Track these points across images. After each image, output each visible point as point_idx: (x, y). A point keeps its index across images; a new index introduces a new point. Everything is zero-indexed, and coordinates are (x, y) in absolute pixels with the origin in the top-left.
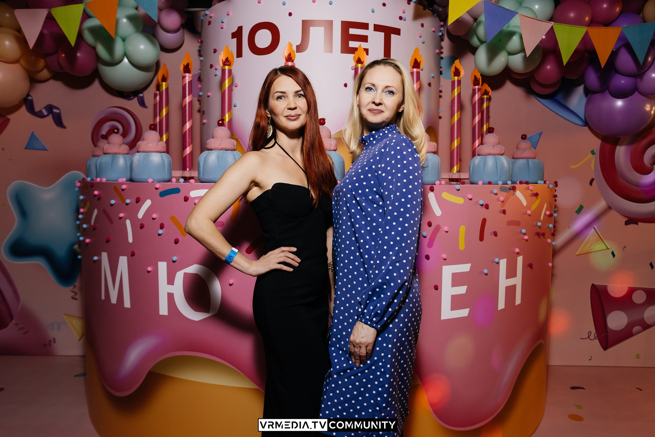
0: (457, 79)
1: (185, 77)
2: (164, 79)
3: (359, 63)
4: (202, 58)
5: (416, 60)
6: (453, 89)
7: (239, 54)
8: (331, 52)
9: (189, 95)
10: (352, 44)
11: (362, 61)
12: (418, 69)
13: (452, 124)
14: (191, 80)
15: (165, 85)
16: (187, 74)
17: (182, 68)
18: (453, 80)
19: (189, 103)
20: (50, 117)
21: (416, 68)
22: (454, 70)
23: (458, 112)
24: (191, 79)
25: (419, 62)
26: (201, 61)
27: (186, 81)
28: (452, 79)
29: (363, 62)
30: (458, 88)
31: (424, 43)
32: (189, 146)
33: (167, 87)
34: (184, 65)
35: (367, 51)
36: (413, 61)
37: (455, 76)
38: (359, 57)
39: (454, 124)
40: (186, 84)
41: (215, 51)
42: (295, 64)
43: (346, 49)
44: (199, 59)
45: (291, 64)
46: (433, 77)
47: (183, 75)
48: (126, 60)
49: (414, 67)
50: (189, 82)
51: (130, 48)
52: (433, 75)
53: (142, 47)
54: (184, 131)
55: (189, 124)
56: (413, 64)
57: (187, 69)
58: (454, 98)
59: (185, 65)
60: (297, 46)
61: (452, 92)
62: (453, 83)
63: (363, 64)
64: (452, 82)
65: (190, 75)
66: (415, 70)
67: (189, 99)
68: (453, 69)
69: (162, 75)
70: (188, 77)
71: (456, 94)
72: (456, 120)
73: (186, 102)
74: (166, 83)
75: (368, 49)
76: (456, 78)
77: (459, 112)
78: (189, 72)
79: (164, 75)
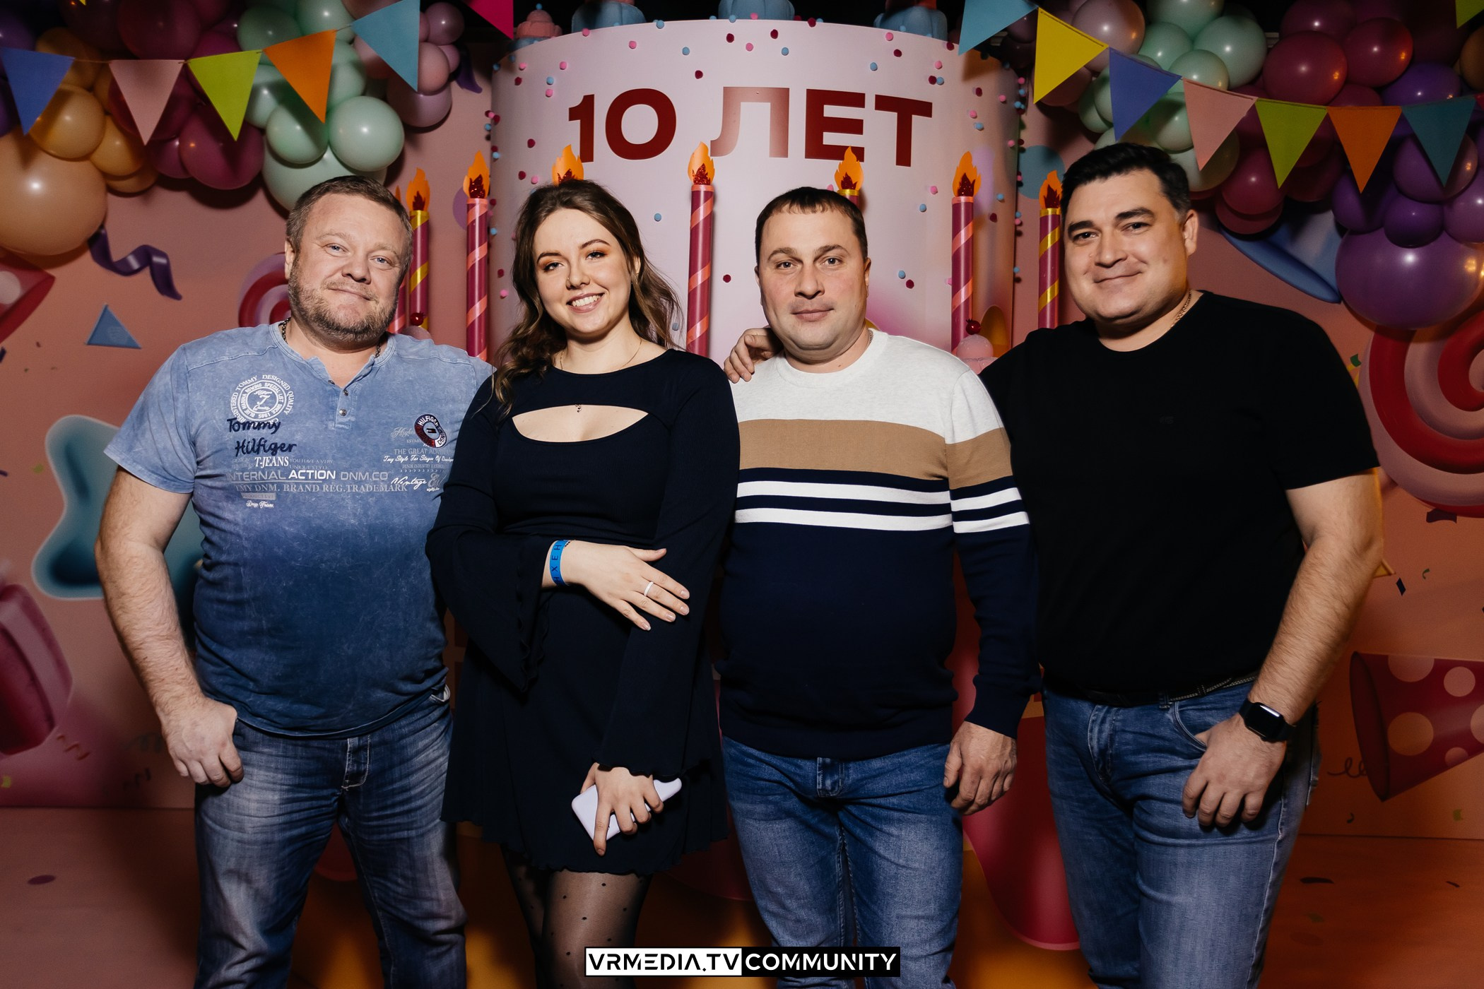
0: (1052, 212)
1: (473, 205)
2: (419, 203)
3: (847, 188)
4: (496, 155)
5: (965, 178)
6: (1043, 234)
7: (587, 153)
8: (785, 154)
9: (480, 245)
10: (830, 138)
11: (854, 183)
12: (971, 198)
13: (1042, 308)
14: (486, 213)
15: (422, 217)
16: (477, 200)
17: (466, 186)
18: (1043, 215)
19: (480, 261)
20: (147, 271)
21: (966, 195)
22: (1046, 196)
23: (1053, 283)
24: (484, 212)
25: (971, 182)
26: (495, 160)
27: (474, 215)
28: (1040, 214)
29: (856, 183)
30: (1055, 232)
31: (982, 129)
32: (479, 352)
33: (426, 220)
34: (471, 180)
35: (859, 153)
36: (959, 180)
37: (1048, 206)
38: (846, 174)
39: (1045, 308)
40: (474, 221)
41: (531, 143)
42: (713, 188)
43: (816, 149)
44: (492, 155)
45: (706, 188)
46: (1002, 201)
47: (467, 201)
48: (328, 155)
49: (959, 194)
50: (480, 217)
51: (341, 131)
52: (1000, 197)
53: (365, 130)
54: (470, 322)
55: (480, 305)
56: (958, 186)
57: (477, 188)
58: (1046, 253)
59: (473, 180)
60: (713, 142)
61: (1041, 241)
62: (1044, 220)
63: (854, 189)
64: (1041, 219)
65: (485, 201)
66: (963, 199)
67: (480, 254)
68: (1043, 192)
69: (416, 195)
70: (479, 206)
71: (1049, 245)
72: (1049, 300)
73: (475, 260)
74: (425, 213)
75: (863, 148)
76: (1050, 210)
77: (1056, 284)
78: (482, 197)
79: (418, 193)
